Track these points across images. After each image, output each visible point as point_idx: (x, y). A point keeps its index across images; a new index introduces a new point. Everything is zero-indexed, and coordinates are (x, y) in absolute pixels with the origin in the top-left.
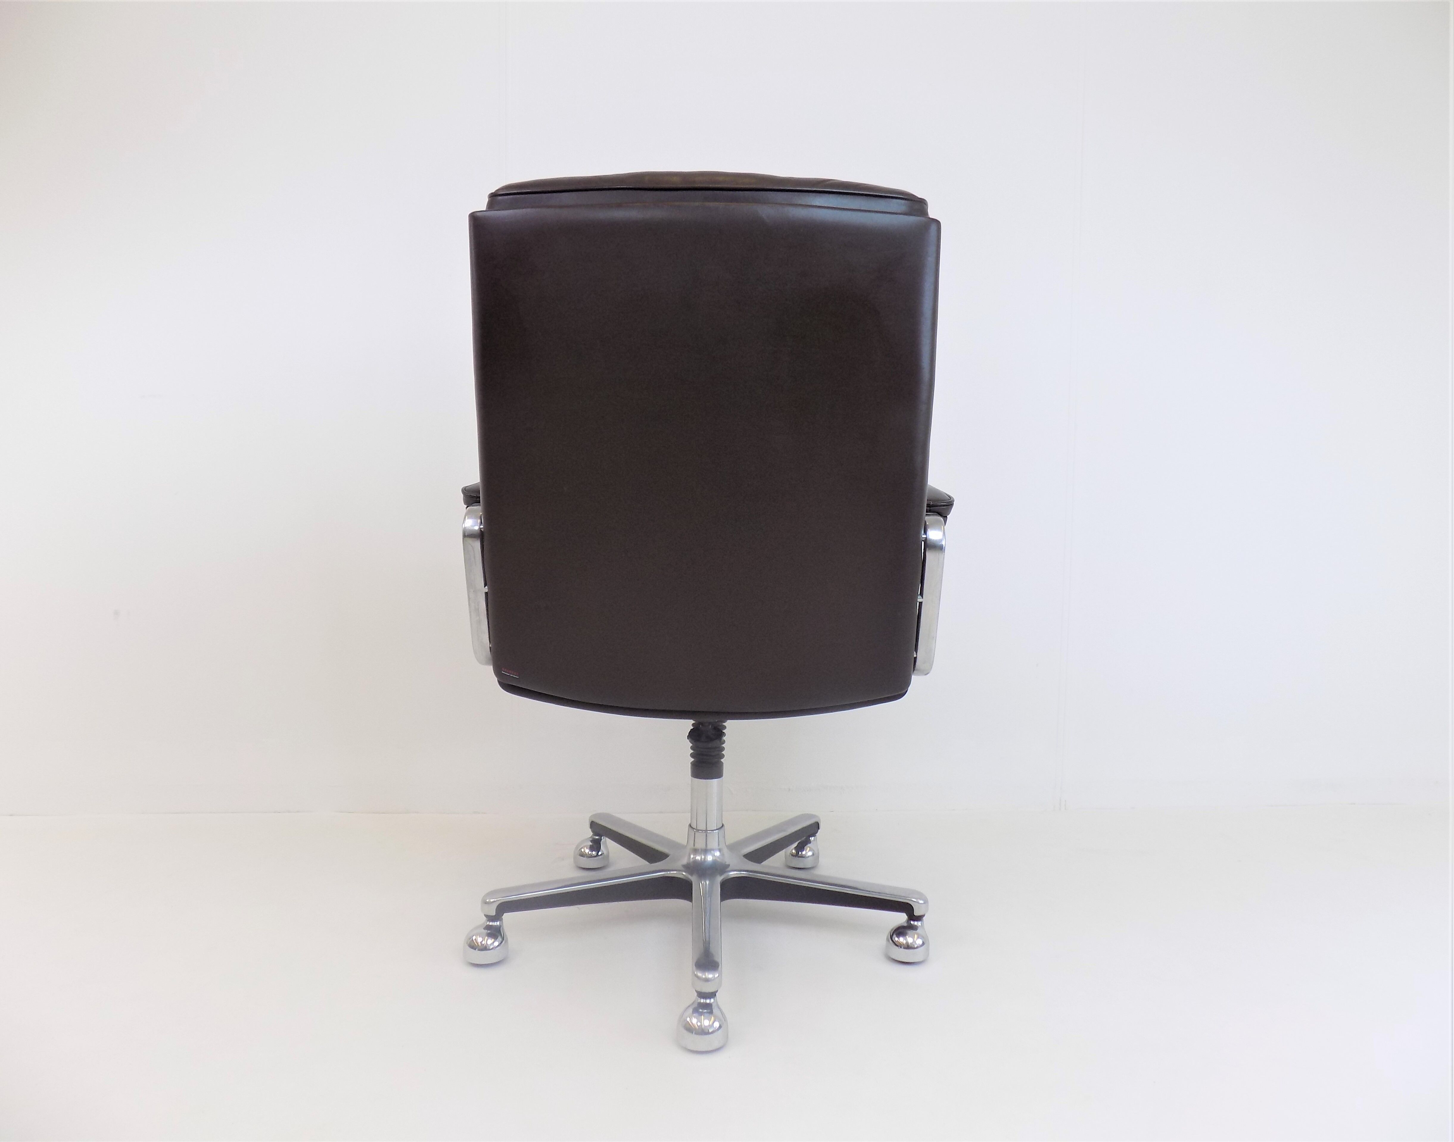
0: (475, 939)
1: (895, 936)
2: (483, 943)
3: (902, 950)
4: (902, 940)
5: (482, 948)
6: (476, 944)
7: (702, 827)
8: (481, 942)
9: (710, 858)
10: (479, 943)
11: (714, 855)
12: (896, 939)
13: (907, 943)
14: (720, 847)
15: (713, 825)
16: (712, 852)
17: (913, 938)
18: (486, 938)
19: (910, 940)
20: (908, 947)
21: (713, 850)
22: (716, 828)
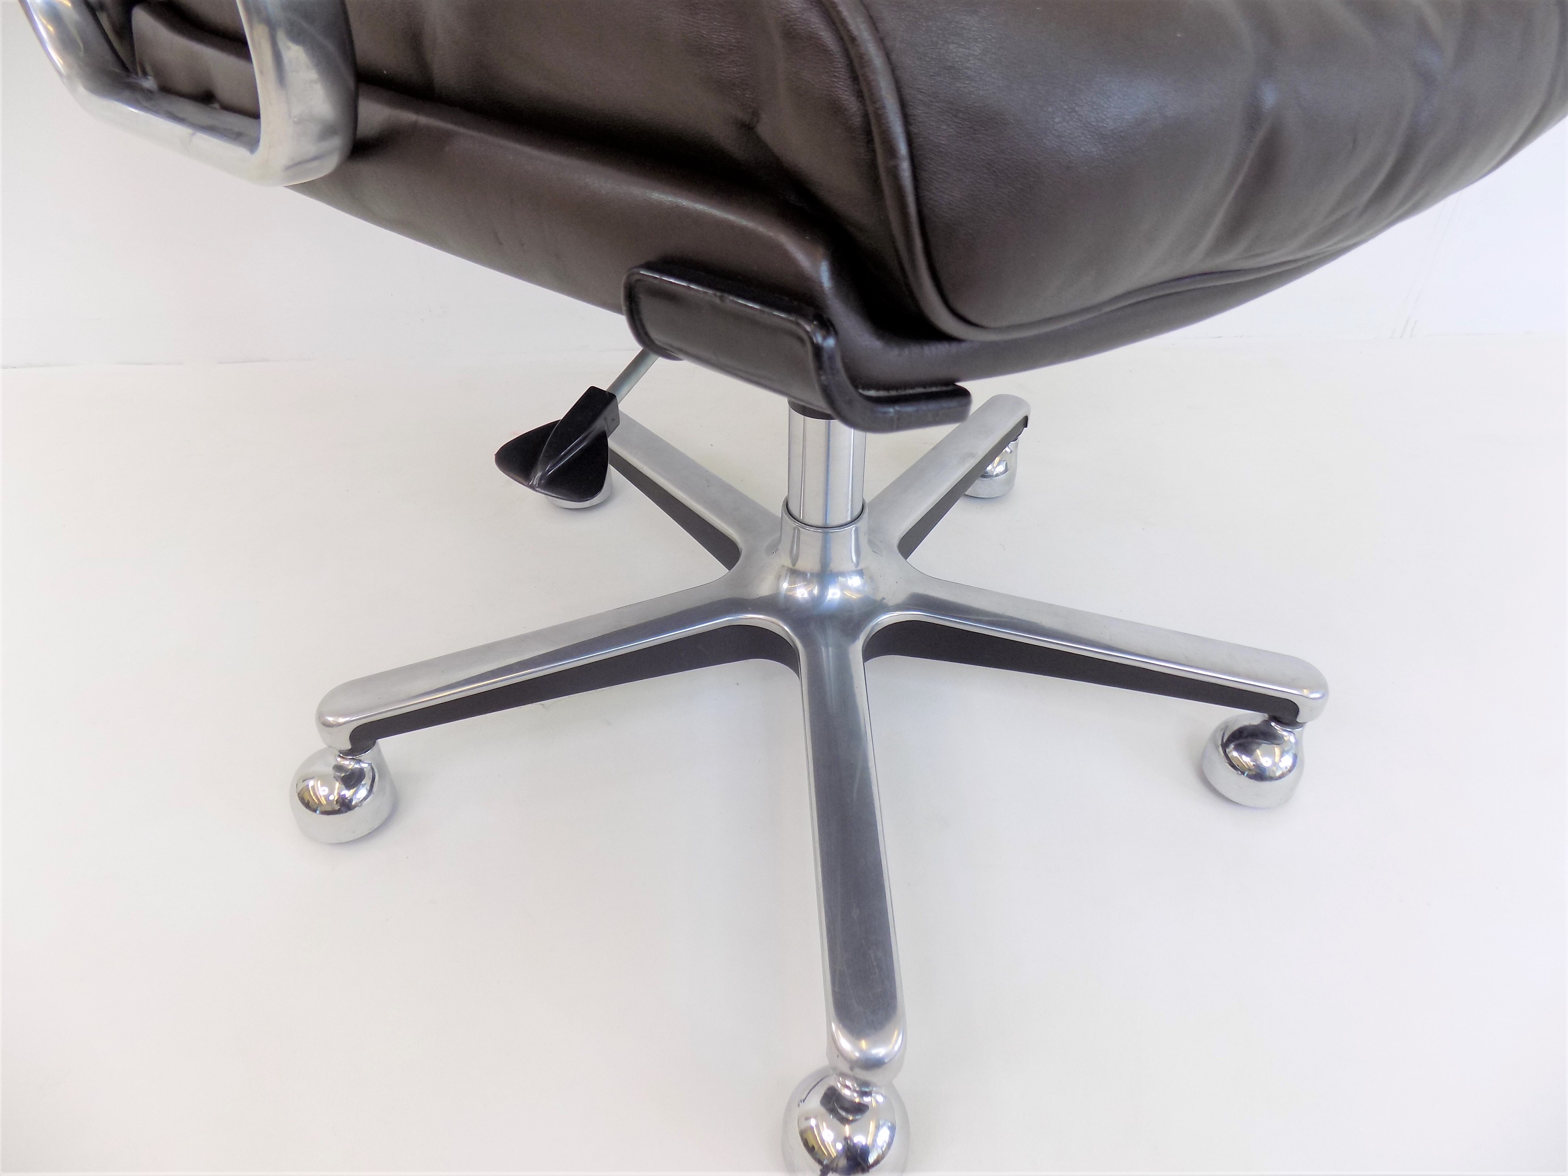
0: (313, 787)
1: (1232, 746)
2: (331, 798)
3: (1244, 780)
4: (1246, 759)
5: (329, 809)
6: (316, 801)
7: (814, 516)
8: (327, 797)
9: (834, 594)
10: (324, 802)
11: (844, 587)
12: (1235, 754)
13: (1258, 767)
14: (859, 568)
15: (842, 512)
16: (841, 579)
17: (1273, 755)
18: (337, 784)
19: (1266, 762)
20: (1259, 775)
21: (842, 574)
22: (849, 519)
